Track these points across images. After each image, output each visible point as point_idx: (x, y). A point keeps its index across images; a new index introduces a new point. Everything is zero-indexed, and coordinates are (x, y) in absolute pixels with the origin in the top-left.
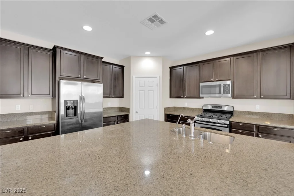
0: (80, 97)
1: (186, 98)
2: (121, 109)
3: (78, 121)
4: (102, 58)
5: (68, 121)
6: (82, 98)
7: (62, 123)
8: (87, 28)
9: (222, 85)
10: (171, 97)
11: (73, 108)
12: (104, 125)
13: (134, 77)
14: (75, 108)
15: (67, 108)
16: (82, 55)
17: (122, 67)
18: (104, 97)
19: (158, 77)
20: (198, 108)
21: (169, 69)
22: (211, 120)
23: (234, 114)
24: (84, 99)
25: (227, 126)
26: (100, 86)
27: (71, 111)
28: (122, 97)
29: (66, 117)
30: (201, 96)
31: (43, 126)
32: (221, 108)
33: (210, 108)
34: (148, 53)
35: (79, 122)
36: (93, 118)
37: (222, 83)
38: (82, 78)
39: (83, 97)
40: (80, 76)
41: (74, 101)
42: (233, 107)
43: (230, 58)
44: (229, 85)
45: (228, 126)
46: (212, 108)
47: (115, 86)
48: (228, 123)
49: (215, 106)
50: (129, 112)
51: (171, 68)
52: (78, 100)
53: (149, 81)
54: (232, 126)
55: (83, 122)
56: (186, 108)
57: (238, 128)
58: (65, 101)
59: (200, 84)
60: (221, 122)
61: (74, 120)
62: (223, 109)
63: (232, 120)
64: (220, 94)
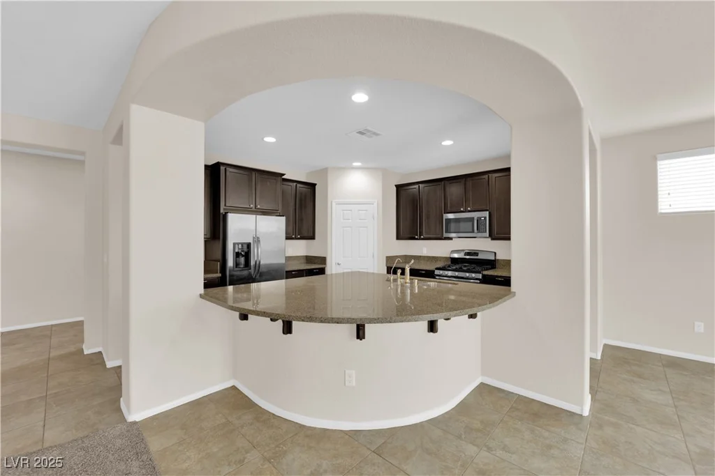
0: (254, 238)
1: (423, 239)
2: (309, 259)
3: (250, 274)
4: (284, 175)
5: (237, 273)
6: (257, 240)
7: (230, 276)
9: (476, 218)
10: (398, 238)
11: (243, 256)
12: (287, 278)
13: (334, 204)
14: (247, 256)
15: (237, 255)
16: (254, 173)
17: (313, 186)
18: (287, 238)
19: (375, 204)
20: (445, 257)
21: (395, 188)
22: (456, 274)
23: (497, 265)
24: (259, 241)
25: (478, 281)
26: (281, 220)
27: (242, 260)
28: (313, 238)
29: (236, 267)
30: (445, 235)
32: (478, 255)
34: (357, 164)
35: (252, 276)
36: (271, 271)
37: (476, 215)
38: (254, 209)
39: (258, 238)
40: (251, 205)
41: (242, 244)
42: (495, 253)
43: (487, 176)
44: (485, 218)
46: (465, 255)
47: (301, 220)
48: (481, 278)
49: (468, 253)
50: (325, 264)
51: (399, 187)
52: (250, 243)
53: (359, 210)
55: (258, 276)
56: (425, 257)
58: (234, 244)
59: (444, 215)
60: (470, 277)
61: (245, 273)
62: (480, 257)
63: (486, 273)
64: (473, 232)
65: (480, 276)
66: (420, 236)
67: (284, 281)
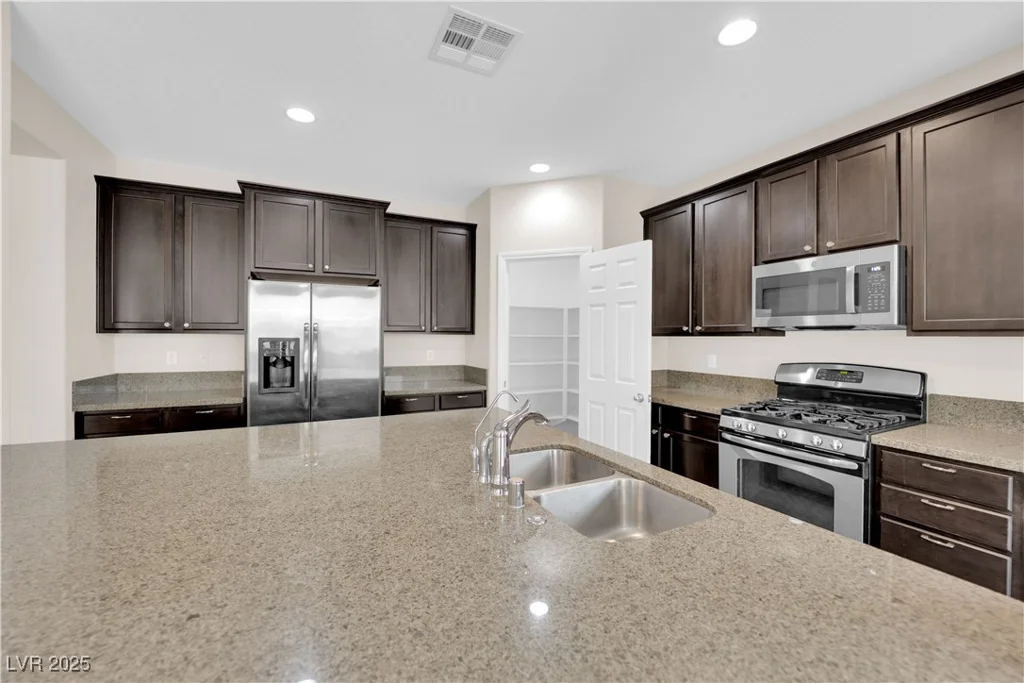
0: (305, 329)
1: (701, 334)
2: (468, 373)
3: (298, 400)
4: (387, 205)
5: (269, 399)
6: (312, 334)
7: (254, 404)
8: (301, 115)
9: (850, 270)
10: (657, 331)
12: (384, 413)
13: (502, 264)
15: (268, 362)
16: (319, 202)
17: (471, 229)
20: (762, 380)
22: (780, 433)
23: (929, 412)
24: (317, 337)
25: (854, 466)
26: (371, 295)
29: (266, 387)
30: (758, 322)
31: (210, 409)
32: (860, 381)
33: (805, 378)
34: (540, 168)
35: (302, 404)
36: (346, 397)
37: (850, 261)
38: (319, 272)
39: (316, 329)
40: (311, 266)
42: (923, 376)
44: (886, 267)
45: (860, 466)
46: (818, 378)
48: (863, 455)
49: (831, 372)
50: (485, 383)
51: (649, 216)
52: (297, 339)
54: (886, 467)
55: (315, 407)
56: (711, 376)
57: (912, 483)
58: (261, 341)
59: (755, 269)
60: (825, 446)
61: (286, 399)
62: (869, 384)
63: (882, 439)
64: (842, 310)
65: (860, 449)
66: (695, 323)
67: (378, 419)
